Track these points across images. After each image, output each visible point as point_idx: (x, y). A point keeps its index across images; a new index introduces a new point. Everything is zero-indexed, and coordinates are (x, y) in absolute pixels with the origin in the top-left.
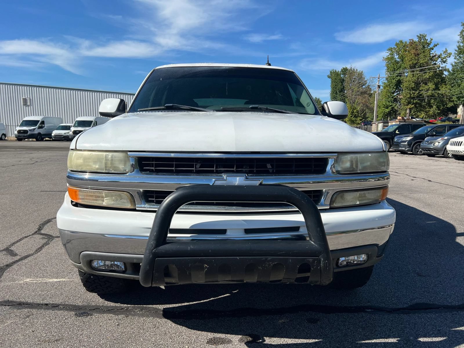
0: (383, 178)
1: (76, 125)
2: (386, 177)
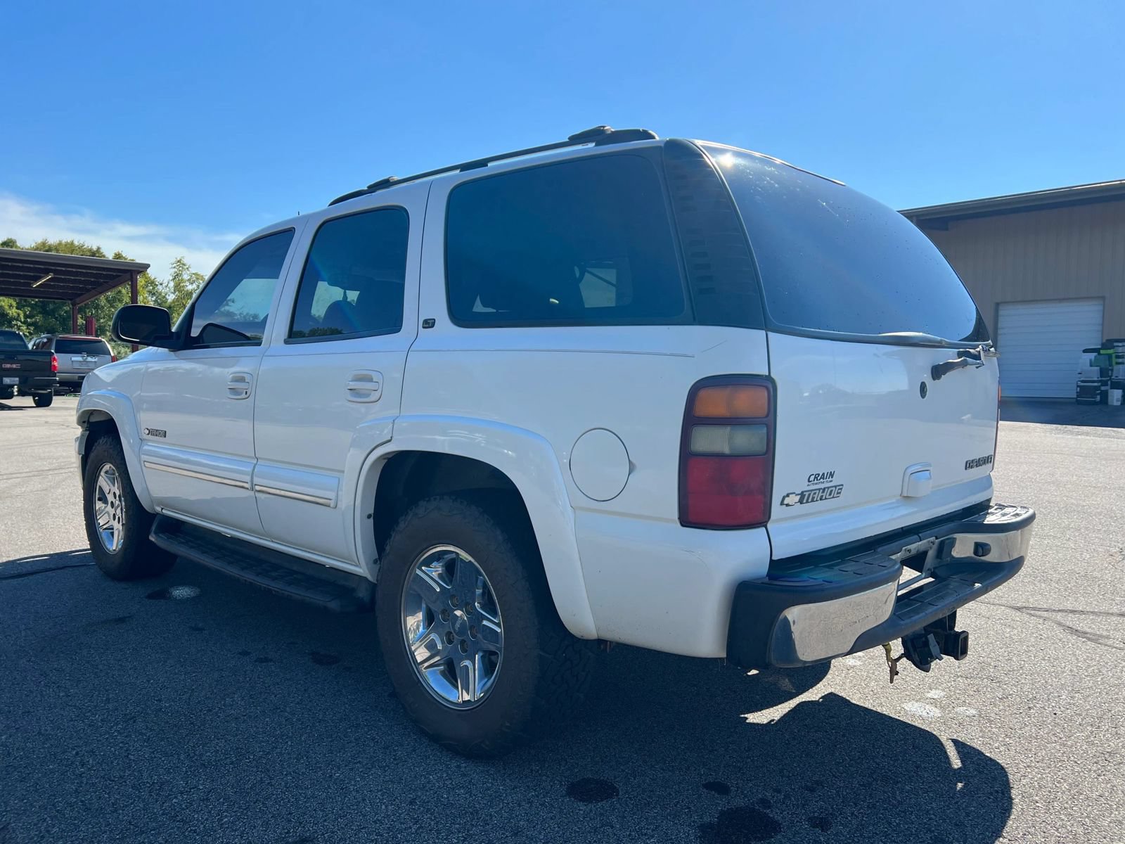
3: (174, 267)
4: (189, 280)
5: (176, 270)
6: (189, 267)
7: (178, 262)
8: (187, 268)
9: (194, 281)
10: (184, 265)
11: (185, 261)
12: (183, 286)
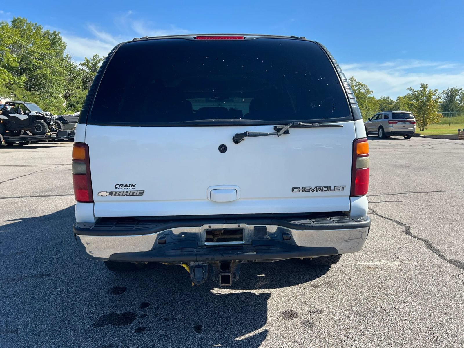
3: (350, 81)
4: (355, 85)
5: (351, 82)
6: (356, 80)
7: (351, 78)
8: (355, 81)
9: (357, 86)
10: (353, 79)
11: (354, 78)
12: (353, 88)
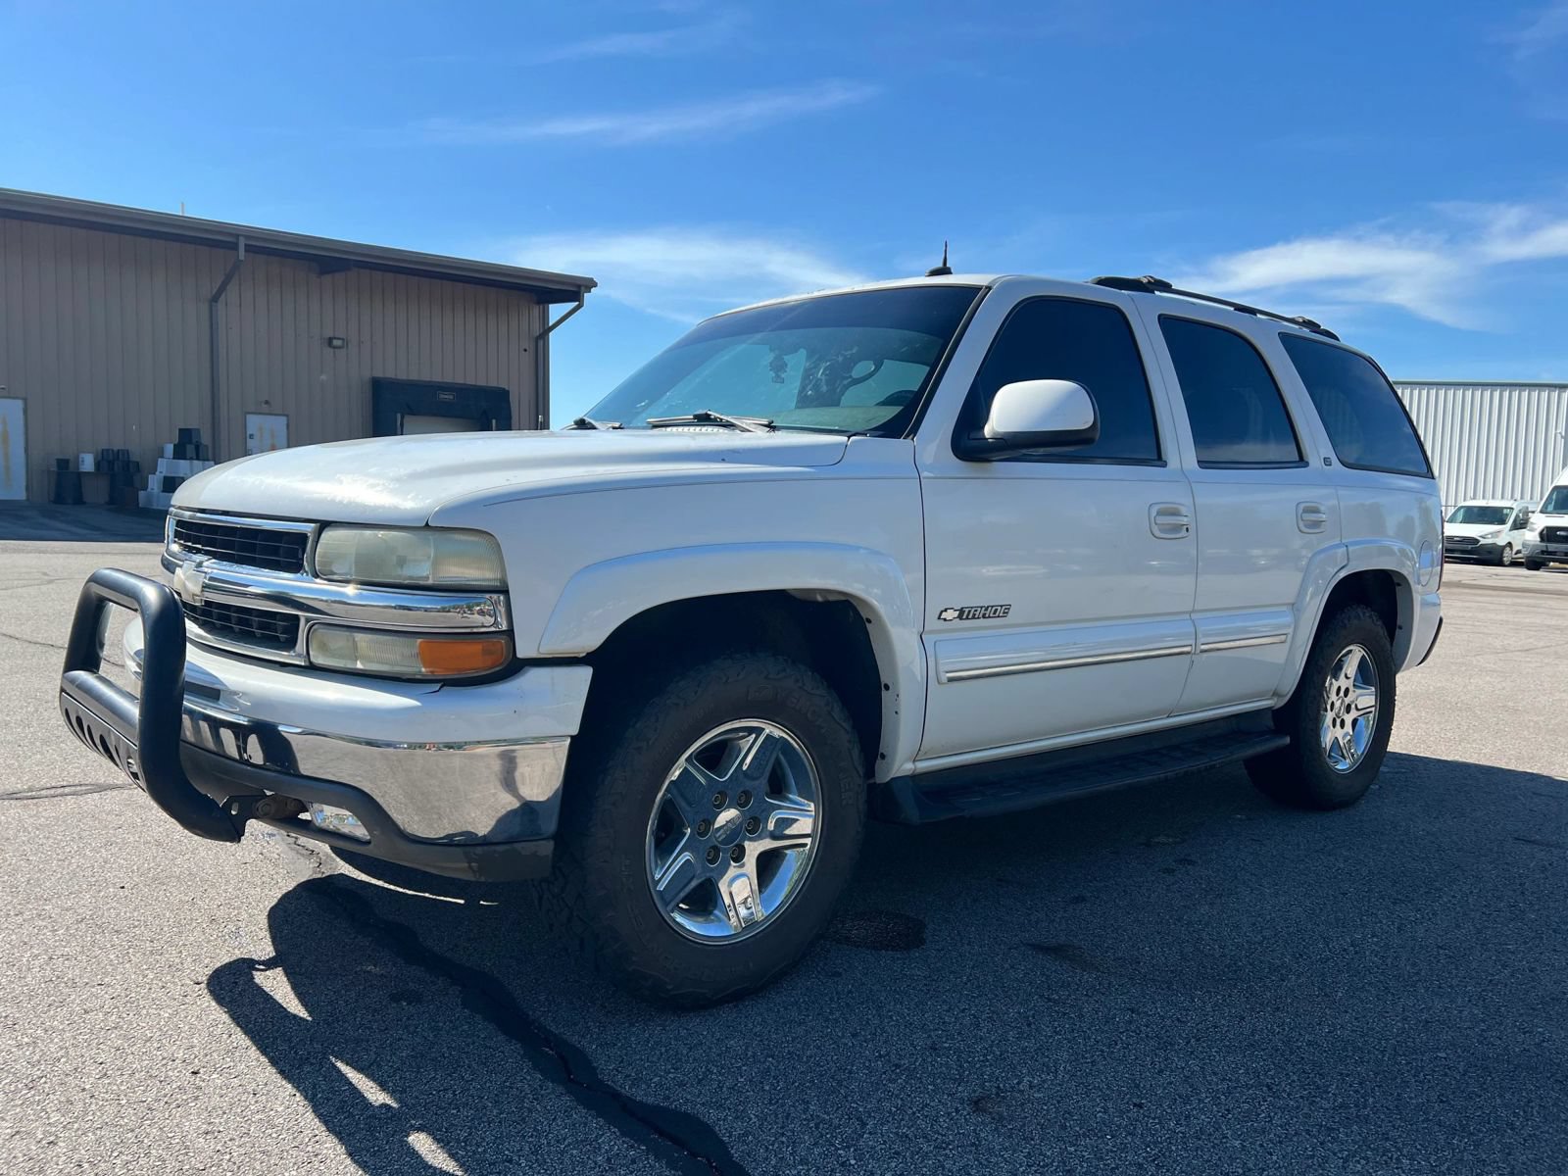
0: (470, 608)
1: (1550, 508)
2: (478, 608)
